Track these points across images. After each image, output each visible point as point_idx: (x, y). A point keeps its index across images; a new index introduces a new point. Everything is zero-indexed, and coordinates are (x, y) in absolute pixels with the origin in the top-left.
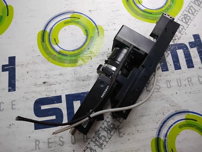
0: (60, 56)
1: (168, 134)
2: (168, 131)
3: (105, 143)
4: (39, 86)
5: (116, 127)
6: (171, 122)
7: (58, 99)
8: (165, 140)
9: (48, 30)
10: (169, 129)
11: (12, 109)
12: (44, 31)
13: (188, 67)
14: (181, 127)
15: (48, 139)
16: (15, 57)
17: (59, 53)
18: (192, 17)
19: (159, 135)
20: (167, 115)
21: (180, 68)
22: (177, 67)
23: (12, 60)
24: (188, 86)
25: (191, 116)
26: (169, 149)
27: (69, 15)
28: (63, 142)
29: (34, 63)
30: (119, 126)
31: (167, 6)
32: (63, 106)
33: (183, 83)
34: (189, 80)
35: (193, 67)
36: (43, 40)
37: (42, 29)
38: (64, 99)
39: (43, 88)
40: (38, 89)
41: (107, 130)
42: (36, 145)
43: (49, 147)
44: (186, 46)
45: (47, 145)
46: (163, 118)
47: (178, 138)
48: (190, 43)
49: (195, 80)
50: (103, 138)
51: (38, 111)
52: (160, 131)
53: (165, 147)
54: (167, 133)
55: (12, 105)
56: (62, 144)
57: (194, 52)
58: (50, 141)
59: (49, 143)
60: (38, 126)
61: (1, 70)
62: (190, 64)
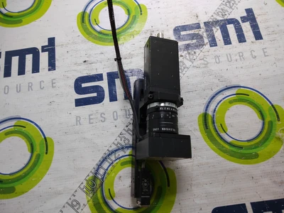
0: (101, 36)
1: (217, 109)
4: (80, 65)
6: (220, 97)
7: (99, 77)
8: (214, 115)
9: (88, 11)
11: (53, 87)
12: (84, 12)
13: (240, 42)
15: (90, 116)
16: (54, 38)
17: (100, 33)
19: (206, 110)
20: (216, 90)
21: (230, 43)
22: (227, 41)
23: (52, 41)
24: (239, 60)
26: (217, 125)
28: (104, 118)
29: (74, 43)
32: (104, 84)
33: (234, 58)
34: (241, 55)
35: (245, 41)
36: (83, 21)
37: (81, 10)
38: (105, 77)
39: (84, 66)
40: (79, 68)
42: (77, 121)
43: (90, 123)
44: (237, 21)
45: (88, 121)
46: (211, 93)
47: (228, 113)
48: (241, 18)
49: (247, 55)
51: (78, 89)
52: (207, 107)
53: (213, 122)
55: (53, 83)
56: (103, 120)
57: (246, 27)
58: (91, 117)
59: (90, 119)
60: (79, 103)
61: (40, 51)
62: (241, 38)
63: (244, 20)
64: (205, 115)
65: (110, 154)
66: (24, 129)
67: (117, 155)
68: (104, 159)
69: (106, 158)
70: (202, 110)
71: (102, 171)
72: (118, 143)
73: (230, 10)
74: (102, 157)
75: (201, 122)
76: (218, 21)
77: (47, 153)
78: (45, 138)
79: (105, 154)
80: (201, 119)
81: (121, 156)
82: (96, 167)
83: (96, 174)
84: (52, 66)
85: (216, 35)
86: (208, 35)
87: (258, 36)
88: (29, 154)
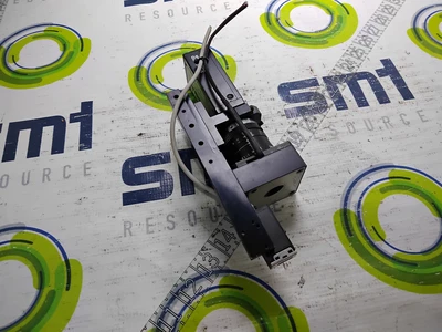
1: (362, 202)
2: (361, 198)
4: (132, 139)
6: (364, 184)
8: (359, 212)
9: (146, 65)
10: (363, 194)
11: (85, 175)
12: (139, 67)
13: (381, 102)
14: (383, 191)
15: (148, 219)
16: (91, 102)
17: (164, 94)
18: (375, 38)
19: (345, 204)
20: (356, 173)
21: (367, 105)
22: (362, 102)
25: (398, 172)
26: (367, 228)
27: (179, 46)
28: (174, 223)
29: (123, 108)
31: (332, 27)
32: (172, 168)
33: (376, 125)
34: (386, 120)
35: (389, 102)
36: (138, 77)
37: (135, 64)
39: (139, 142)
40: (130, 144)
42: (125, 229)
43: (148, 232)
44: (371, 75)
45: (145, 229)
46: (350, 178)
48: (377, 71)
49: (395, 120)
52: (346, 198)
53: (360, 224)
54: (360, 201)
55: (85, 169)
56: (171, 225)
57: (387, 83)
58: (150, 222)
59: (148, 225)
60: (129, 199)
61: (67, 121)
62: (383, 98)
63: (381, 73)
64: (345, 213)
65: (184, 286)
66: (28, 246)
67: (197, 287)
68: (174, 296)
69: (177, 294)
70: (338, 205)
71: (170, 319)
72: (200, 266)
73: (358, 62)
74: (171, 292)
75: (340, 224)
76: (343, 76)
77: (68, 289)
78: (67, 261)
79: (176, 285)
80: (339, 219)
81: (204, 288)
82: (160, 311)
83: (159, 324)
84: (86, 141)
85: (343, 94)
86: (331, 94)
87: (407, 95)
88: (35, 291)
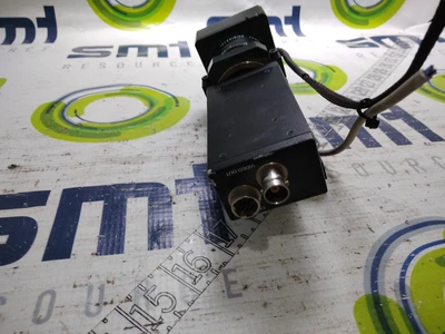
1: (408, 282)
2: (403, 274)
3: (169, 319)
5: (215, 267)
8: (405, 302)
9: (66, 101)
12: (57, 102)
21: (379, 145)
22: (371, 142)
24: (413, 172)
30: (225, 264)
32: (44, 214)
33: (399, 168)
35: (410, 143)
36: (48, 111)
41: (181, 275)
50: (165, 303)
52: (374, 275)
57: (400, 125)
64: (376, 303)
70: (361, 286)
76: (338, 118)
80: (367, 317)
85: (341, 134)
